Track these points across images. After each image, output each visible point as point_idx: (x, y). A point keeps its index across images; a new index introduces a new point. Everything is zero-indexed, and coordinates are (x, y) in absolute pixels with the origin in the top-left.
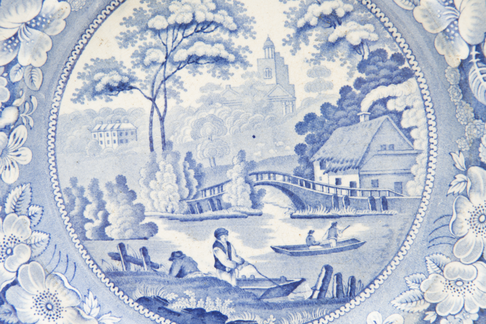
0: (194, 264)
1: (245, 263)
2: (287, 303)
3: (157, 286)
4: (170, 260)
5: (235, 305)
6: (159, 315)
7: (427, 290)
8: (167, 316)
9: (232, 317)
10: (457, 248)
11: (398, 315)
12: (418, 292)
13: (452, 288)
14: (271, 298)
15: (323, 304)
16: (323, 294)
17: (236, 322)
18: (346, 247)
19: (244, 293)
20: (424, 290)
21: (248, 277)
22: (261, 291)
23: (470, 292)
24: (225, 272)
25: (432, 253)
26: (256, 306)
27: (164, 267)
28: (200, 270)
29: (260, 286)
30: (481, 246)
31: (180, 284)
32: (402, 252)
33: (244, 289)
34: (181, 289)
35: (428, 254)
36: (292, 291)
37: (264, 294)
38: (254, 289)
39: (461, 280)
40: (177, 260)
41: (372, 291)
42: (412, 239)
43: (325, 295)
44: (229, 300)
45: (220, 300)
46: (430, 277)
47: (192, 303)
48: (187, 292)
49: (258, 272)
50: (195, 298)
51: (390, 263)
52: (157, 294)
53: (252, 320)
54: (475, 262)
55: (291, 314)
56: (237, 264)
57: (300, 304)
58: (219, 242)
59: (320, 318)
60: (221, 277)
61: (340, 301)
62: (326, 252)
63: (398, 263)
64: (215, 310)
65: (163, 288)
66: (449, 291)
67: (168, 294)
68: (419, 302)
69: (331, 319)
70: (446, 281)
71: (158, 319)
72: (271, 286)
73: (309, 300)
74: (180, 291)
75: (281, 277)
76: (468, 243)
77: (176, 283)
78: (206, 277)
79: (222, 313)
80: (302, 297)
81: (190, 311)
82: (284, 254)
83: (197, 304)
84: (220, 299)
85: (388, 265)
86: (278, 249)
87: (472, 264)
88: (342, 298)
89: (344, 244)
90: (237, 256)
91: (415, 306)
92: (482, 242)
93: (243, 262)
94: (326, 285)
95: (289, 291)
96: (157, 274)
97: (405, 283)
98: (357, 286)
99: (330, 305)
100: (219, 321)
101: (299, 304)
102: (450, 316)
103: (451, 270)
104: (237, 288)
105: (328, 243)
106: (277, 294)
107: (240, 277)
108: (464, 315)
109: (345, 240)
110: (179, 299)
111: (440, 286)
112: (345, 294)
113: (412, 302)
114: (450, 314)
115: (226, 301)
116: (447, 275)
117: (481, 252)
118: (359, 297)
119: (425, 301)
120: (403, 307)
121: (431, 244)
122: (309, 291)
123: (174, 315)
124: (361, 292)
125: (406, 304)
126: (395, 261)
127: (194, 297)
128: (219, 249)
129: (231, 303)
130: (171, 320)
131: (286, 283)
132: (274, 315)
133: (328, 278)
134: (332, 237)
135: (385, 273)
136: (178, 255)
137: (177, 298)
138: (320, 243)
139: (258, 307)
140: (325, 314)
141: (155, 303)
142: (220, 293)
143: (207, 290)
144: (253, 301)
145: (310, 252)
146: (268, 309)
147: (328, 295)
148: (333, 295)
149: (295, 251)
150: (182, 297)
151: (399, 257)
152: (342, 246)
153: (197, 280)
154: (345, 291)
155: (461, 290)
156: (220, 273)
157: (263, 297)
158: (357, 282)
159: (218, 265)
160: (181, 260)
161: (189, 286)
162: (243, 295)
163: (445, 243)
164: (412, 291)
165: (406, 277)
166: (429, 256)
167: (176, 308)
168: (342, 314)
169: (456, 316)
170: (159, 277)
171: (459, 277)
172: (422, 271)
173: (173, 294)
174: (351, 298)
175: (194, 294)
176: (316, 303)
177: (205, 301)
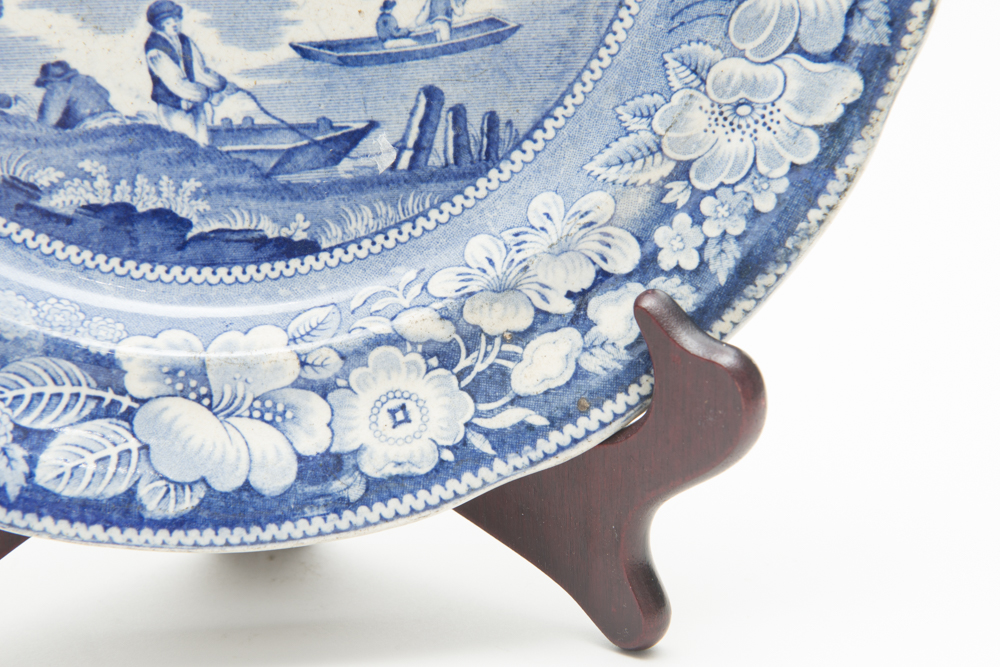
0: (102, 93)
1: (228, 86)
2: (335, 183)
3: (8, 152)
4: (39, 84)
5: (208, 193)
6: (19, 223)
7: (667, 130)
8: (41, 226)
9: (203, 223)
10: (737, 24)
11: (600, 193)
12: (646, 137)
13: (727, 123)
14: (297, 172)
15: (422, 182)
16: (422, 157)
17: (212, 235)
18: (473, 40)
19: (228, 163)
20: (660, 131)
21: (237, 121)
22: (271, 156)
23: (769, 129)
24: (178, 112)
25: (677, 42)
26: (259, 194)
27: (24, 102)
28: (116, 107)
29: (268, 143)
30: (793, 17)
31: (68, 145)
32: (608, 47)
33: (228, 153)
34: (71, 157)
35: (670, 46)
36: (346, 153)
37: (279, 164)
38: (253, 152)
39: (748, 103)
40: (57, 85)
41: (539, 146)
42: (630, 15)
43: (427, 160)
44: (192, 180)
45: (171, 182)
46: (676, 99)
47: (100, 190)
48: (87, 165)
49: (262, 109)
50: (108, 179)
51: (579, 75)
52: (11, 171)
53: (252, 227)
54: (779, 57)
55: (347, 210)
56: (209, 92)
57: (369, 184)
58: (160, 37)
59: (417, 216)
60: (170, 123)
61: (464, 173)
62: (426, 55)
63: (598, 74)
64: (160, 205)
65: (25, 156)
66: (720, 130)
67: (40, 172)
68: (649, 159)
69: (444, 218)
70: (712, 106)
71: (18, 233)
72: (294, 142)
73: (389, 174)
74: (69, 163)
75: (318, 120)
76: (763, 11)
77: (57, 144)
78: (134, 125)
79: (178, 212)
80: (372, 168)
81: (96, 212)
82: (323, 61)
83: (113, 192)
84: (170, 178)
85: (575, 81)
86: (309, 51)
87: (771, 61)
88: (469, 165)
89: (468, 32)
90: (207, 70)
91: (642, 170)
92: (796, 6)
93: (223, 84)
94: (428, 135)
95: (339, 153)
96: (8, 122)
97: (615, 121)
98: (502, 135)
99: (439, 184)
100: (171, 232)
101: (365, 183)
102: (722, 189)
103: (723, 78)
104: (211, 150)
105: (430, 31)
106: (311, 161)
107: (218, 122)
108: (756, 182)
109: (471, 22)
110: (67, 183)
111: (698, 119)
112: (476, 156)
113: (633, 160)
114: (722, 184)
115: (185, 183)
116: (715, 91)
117: (794, 30)
118: (509, 162)
119: (663, 155)
120: (612, 174)
121: (676, 24)
122: (388, 151)
123: (58, 222)
124: (513, 149)
125: (620, 166)
126: (592, 72)
127: (106, 176)
128: (161, 53)
129: (198, 189)
130: (49, 235)
131: (331, 134)
132: (305, 214)
133: (432, 118)
134: (440, 17)
135: (568, 100)
136: (58, 70)
137: (62, 180)
138: (410, 32)
139: (266, 194)
140: (427, 205)
141: (8, 195)
142: (170, 163)
143: (137, 158)
144: (253, 180)
145: (388, 54)
146: (291, 199)
147: (435, 160)
148: (446, 160)
149: (350, 54)
150: (76, 176)
151: (600, 59)
152: (465, 39)
153: (109, 132)
154: (474, 149)
155: (748, 126)
156: (167, 113)
157: (277, 171)
158: (502, 126)
159: (161, 94)
160: (66, 84)
161: (89, 148)
162: (227, 167)
163: (708, 16)
164: (632, 136)
165: (617, 106)
166: (671, 50)
167: (61, 205)
168: (468, 203)
169: (738, 188)
170: (13, 129)
171: (742, 94)
172: (656, 88)
173: (51, 169)
174: (490, 164)
175: (103, 168)
176: (406, 181)
177: (134, 186)
